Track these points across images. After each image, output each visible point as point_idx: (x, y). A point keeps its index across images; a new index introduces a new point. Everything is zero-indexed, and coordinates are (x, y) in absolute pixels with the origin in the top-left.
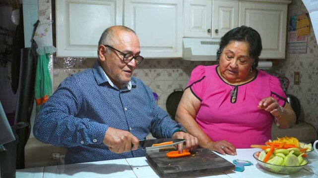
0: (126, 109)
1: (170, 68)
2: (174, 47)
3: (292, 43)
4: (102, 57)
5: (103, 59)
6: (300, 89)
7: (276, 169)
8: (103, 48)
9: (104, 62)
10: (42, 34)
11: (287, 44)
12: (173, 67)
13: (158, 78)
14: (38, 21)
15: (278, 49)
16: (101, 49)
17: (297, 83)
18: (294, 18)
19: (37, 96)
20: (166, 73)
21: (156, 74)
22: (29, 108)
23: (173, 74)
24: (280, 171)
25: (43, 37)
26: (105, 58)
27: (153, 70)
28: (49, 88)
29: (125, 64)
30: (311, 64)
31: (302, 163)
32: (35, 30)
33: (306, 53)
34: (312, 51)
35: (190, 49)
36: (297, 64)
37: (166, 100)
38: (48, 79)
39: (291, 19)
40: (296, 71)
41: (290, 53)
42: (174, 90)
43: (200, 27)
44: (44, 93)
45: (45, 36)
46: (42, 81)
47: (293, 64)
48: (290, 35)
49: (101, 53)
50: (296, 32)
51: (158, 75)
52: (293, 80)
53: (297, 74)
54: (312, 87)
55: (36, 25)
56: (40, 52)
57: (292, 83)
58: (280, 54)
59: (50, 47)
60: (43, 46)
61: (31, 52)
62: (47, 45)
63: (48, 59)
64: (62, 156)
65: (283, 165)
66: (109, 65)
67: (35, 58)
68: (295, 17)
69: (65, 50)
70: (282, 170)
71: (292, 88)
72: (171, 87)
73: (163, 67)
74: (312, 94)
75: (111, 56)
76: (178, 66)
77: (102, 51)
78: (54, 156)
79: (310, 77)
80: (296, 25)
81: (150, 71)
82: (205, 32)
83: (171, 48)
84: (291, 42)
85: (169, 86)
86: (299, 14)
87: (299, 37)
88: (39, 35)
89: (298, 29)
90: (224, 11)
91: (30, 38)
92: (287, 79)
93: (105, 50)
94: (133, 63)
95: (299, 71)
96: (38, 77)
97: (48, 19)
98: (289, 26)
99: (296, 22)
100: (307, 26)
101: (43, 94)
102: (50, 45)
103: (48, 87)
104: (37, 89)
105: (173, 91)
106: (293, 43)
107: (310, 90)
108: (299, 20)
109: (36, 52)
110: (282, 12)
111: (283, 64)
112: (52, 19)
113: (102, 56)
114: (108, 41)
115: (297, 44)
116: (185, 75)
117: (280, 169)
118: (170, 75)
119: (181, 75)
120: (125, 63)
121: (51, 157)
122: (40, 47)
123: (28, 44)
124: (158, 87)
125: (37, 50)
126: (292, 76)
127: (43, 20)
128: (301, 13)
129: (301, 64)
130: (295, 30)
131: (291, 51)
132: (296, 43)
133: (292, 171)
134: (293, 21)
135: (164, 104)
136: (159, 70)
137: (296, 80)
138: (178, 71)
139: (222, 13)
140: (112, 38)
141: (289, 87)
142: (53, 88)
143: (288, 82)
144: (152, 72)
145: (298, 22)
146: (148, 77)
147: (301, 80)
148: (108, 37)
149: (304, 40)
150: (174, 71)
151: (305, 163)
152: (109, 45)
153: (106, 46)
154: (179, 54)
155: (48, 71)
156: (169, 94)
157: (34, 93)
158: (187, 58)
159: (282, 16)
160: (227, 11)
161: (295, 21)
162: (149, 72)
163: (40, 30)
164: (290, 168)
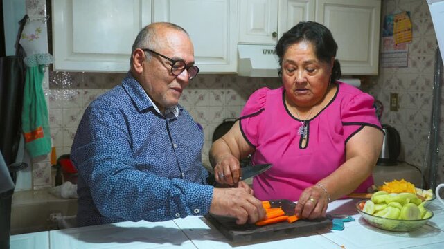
0: (175, 146)
1: (217, 88)
2: (225, 57)
3: (386, 53)
4: (138, 67)
5: (141, 70)
6: (399, 117)
7: (390, 225)
8: (141, 54)
9: (141, 73)
10: (33, 37)
11: (381, 54)
12: (222, 86)
13: (201, 103)
14: (26, 16)
15: (368, 62)
16: (138, 55)
17: (394, 109)
18: (390, 19)
19: (26, 128)
20: (212, 96)
21: (198, 97)
22: (14, 147)
23: (222, 97)
24: (395, 228)
25: (35, 39)
26: (144, 68)
27: (193, 91)
28: (44, 115)
29: (174, 77)
30: (413, 83)
31: (424, 215)
32: (21, 29)
33: (407, 67)
34: (414, 64)
35: (248, 61)
36: (394, 82)
37: (213, 134)
38: (42, 103)
39: (385, 18)
40: (393, 92)
41: (384, 68)
42: (224, 120)
43: (262, 30)
44: (37, 123)
45: (37, 38)
46: (33, 107)
47: (388, 82)
48: (385, 42)
49: (136, 61)
50: (392, 38)
51: (201, 98)
52: (388, 104)
53: (395, 96)
54: (415, 114)
55: (23, 22)
56: (31, 62)
57: (387, 109)
58: (370, 69)
59: (45, 55)
60: (34, 53)
61: (16, 63)
62: (41, 53)
63: (41, 72)
64: (65, 217)
65: (400, 218)
66: (149, 78)
67: (22, 71)
68: (392, 17)
69: (67, 60)
70: (399, 226)
71: (387, 115)
72: (219, 115)
73: (208, 87)
74: (416, 124)
75: (153, 65)
76: (229, 86)
77: (138, 58)
78: (54, 217)
79: (413, 100)
80: (392, 29)
81: (190, 93)
82: (268, 36)
83: (222, 58)
84: (386, 51)
85: (217, 114)
86: (396, 13)
87: (396, 45)
88: (28, 37)
89: (396, 33)
90: (294, 6)
91: (14, 42)
92: (381, 103)
93: (144, 56)
94: (184, 75)
95: (397, 92)
96: (27, 100)
97: (42, 13)
98: (383, 29)
99: (393, 25)
100: (409, 30)
101: (35, 125)
102: (44, 53)
103: (42, 115)
104: (25, 118)
105: (222, 122)
106: (389, 53)
107: (412, 118)
108: (397, 21)
109: (23, 63)
110: (374, 10)
111: (374, 83)
112: (47, 14)
113: (139, 65)
114: (149, 43)
115: (394, 55)
116: (238, 98)
117: (395, 225)
118: (217, 98)
119: (233, 98)
120: (174, 75)
121: (48, 220)
122: (29, 55)
123: (10, 51)
124: (201, 115)
125: (25, 59)
126: (387, 100)
127: (33, 15)
128: (400, 11)
129: (400, 83)
130: (391, 34)
131: (385, 65)
132: (393, 53)
133: (413, 227)
134: (388, 23)
135: (209, 140)
136: (202, 92)
137: (393, 105)
138: (229, 92)
139: (292, 9)
140: (154, 38)
141: (383, 115)
142: (49, 116)
143: (382, 108)
144: (192, 94)
145: (395, 23)
146: (187, 101)
147: (401, 105)
148: (147, 38)
149: (404, 48)
150: (223, 93)
151: (428, 215)
152: (151, 48)
153: (145, 50)
154: (231, 68)
155: (41, 91)
156: (216, 126)
157: (21, 123)
158: (244, 73)
159: (373, 15)
160: (300, 7)
161: (391, 23)
162: (188, 94)
163: (29, 29)
164: (411, 222)
